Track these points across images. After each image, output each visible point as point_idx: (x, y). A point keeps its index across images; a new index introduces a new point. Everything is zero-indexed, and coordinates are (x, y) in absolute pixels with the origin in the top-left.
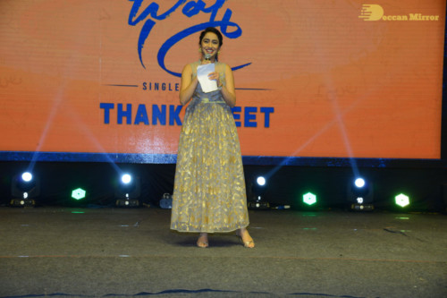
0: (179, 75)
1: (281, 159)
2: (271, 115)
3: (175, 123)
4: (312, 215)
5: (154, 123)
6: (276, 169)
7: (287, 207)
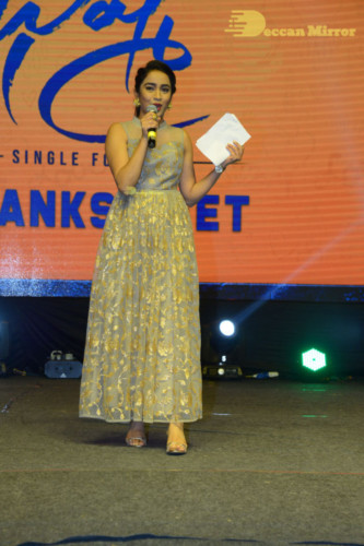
0: (102, 139)
1: (262, 289)
2: (244, 210)
3: (72, 223)
4: (319, 389)
5: (34, 223)
6: (255, 306)
7: (273, 374)
